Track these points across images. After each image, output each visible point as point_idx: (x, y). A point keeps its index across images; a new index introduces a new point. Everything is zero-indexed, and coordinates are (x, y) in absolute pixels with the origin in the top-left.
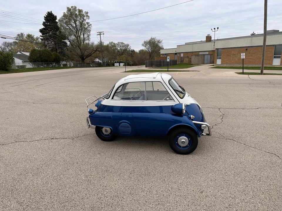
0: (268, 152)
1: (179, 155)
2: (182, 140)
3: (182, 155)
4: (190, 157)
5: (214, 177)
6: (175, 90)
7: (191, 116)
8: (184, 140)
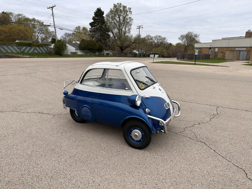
0: (237, 165)
1: (131, 148)
2: (136, 134)
3: (134, 149)
4: (140, 152)
5: (147, 181)
6: (136, 80)
7: (147, 110)
8: (137, 133)
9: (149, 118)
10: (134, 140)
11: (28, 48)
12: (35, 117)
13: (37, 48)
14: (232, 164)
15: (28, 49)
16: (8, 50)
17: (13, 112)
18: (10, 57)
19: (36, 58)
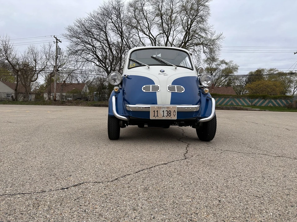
6: (130, 59)
13: (273, 101)
15: (262, 101)
16: (239, 103)
18: (237, 109)
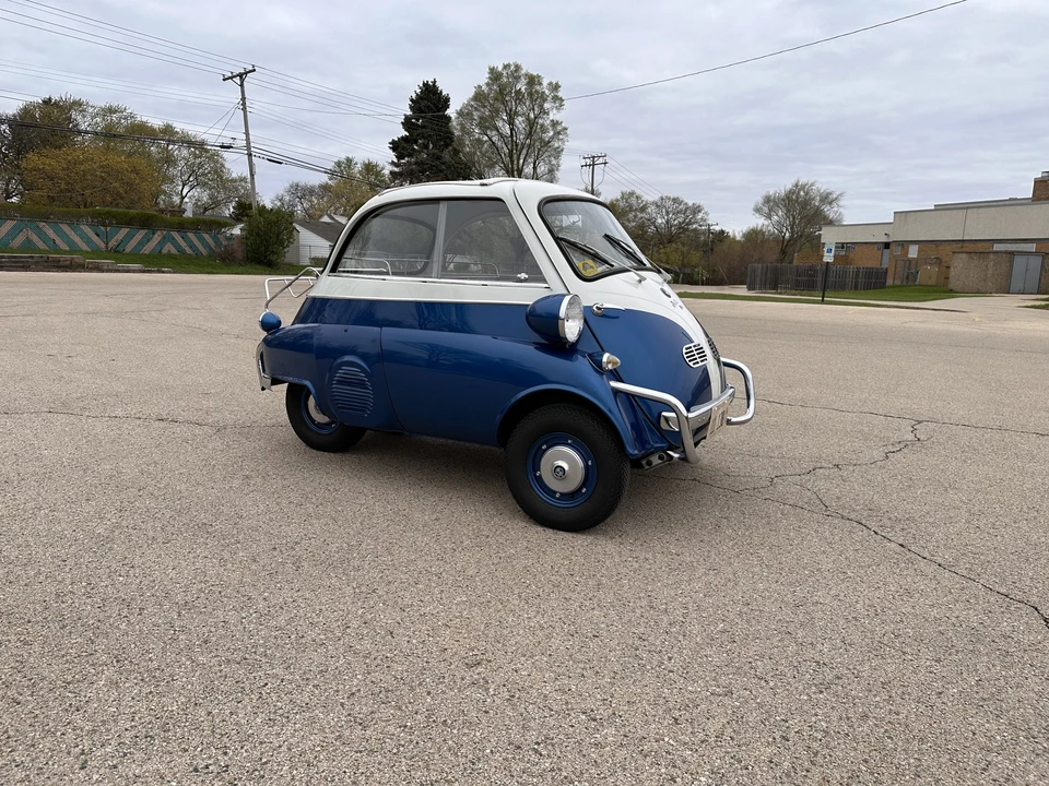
0: (1003, 591)
6: (562, 239)
7: (606, 357)
8: (564, 463)
9: (616, 392)
10: (552, 493)
11: (141, 234)
12: (138, 430)
13: (176, 235)
14: (980, 586)
15: (140, 237)
16: (59, 241)
17: (49, 415)
18: (61, 267)
19: (170, 272)
